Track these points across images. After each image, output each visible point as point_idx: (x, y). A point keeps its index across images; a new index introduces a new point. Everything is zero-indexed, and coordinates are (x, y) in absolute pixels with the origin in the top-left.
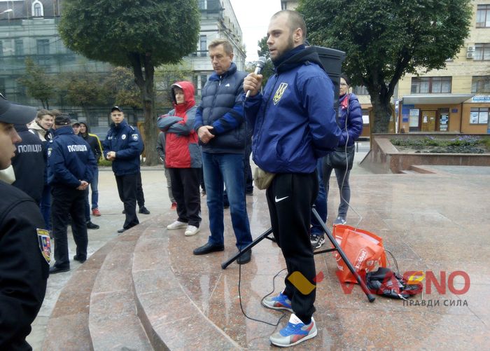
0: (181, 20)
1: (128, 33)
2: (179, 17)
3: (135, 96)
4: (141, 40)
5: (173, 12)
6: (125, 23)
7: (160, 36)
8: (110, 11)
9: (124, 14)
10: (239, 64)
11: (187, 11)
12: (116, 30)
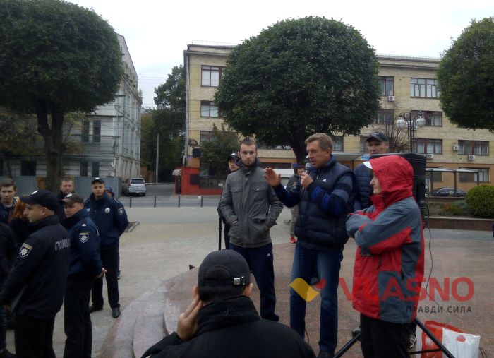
0: (105, 68)
1: (41, 78)
2: (102, 66)
4: (56, 87)
5: (96, 61)
6: (39, 69)
7: (79, 85)
8: (22, 53)
9: (39, 58)
10: (136, 110)
11: (111, 60)
12: (27, 74)
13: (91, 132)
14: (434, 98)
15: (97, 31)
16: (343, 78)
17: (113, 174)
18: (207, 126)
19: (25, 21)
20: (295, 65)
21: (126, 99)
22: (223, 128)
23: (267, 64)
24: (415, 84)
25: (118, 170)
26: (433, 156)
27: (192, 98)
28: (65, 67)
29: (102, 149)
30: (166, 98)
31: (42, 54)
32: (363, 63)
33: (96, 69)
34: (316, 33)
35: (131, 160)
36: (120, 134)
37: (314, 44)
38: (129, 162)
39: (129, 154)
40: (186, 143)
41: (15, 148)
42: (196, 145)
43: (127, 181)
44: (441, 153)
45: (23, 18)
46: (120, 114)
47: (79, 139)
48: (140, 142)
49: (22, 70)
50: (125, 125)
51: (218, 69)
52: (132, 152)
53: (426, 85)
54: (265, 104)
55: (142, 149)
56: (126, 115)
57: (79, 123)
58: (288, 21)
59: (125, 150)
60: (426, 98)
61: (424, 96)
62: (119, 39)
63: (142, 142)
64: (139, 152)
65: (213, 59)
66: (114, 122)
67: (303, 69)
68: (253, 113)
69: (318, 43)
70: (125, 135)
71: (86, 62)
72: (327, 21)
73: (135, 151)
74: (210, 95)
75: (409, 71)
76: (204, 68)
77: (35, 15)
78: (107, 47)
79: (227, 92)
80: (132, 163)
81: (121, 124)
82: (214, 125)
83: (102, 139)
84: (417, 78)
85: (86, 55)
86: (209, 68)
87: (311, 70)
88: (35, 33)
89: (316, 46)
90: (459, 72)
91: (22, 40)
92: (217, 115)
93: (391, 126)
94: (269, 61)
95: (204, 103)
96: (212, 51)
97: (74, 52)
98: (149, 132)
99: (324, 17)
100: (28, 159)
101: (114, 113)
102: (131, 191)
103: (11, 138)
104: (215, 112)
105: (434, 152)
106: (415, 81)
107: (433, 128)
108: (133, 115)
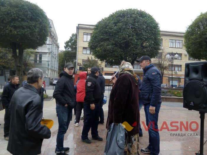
0: (41, 30)
1: (13, 33)
2: (40, 29)
3: (5, 61)
4: (20, 37)
5: (37, 26)
6: (12, 29)
7: (30, 36)
8: (4, 22)
9: (12, 24)
10: (56, 51)
11: (44, 26)
12: (7, 31)
13: (38, 59)
14: (179, 48)
15: (38, 13)
16: (145, 35)
17: (47, 76)
18: (85, 58)
19: (6, 8)
20: (124, 29)
21: (53, 46)
22: (92, 59)
23: (111, 29)
24: (171, 42)
25: (49, 75)
26: (177, 72)
27: (79, 46)
28: (23, 29)
29: (42, 66)
30: (69, 46)
31: (13, 22)
32: (154, 29)
33: (37, 30)
34: (134, 15)
35: (55, 71)
36: (50, 60)
37: (133, 20)
38: (53, 72)
39: (53, 69)
40: (77, 64)
41: (7, 65)
42: (81, 65)
43: (52, 79)
44: (181, 71)
45: (6, 6)
46: (50, 52)
47: (33, 62)
48: (58, 64)
49: (5, 29)
50: (52, 56)
51: (90, 34)
52: (55, 67)
53: (176, 42)
54: (110, 46)
55: (59, 67)
56: (52, 53)
57: (33, 55)
58: (121, 10)
59: (52, 67)
60: (175, 48)
61: (175, 47)
62: (50, 21)
63: (59, 64)
64: (58, 68)
65: (88, 30)
66: (47, 55)
67: (128, 31)
68: (105, 51)
69: (135, 20)
70: (52, 61)
71: (33, 26)
72: (138, 11)
73: (56, 67)
74: (86, 45)
75: (169, 37)
76: (84, 34)
77: (11, 5)
78: (42, 21)
79: (94, 42)
80: (55, 72)
81: (50, 56)
82: (88, 57)
83: (42, 62)
84: (172, 40)
85: (33, 23)
86: (86, 34)
87: (131, 31)
88: (11, 13)
89: (134, 21)
90: (194, 35)
91: (5, 16)
92: (89, 53)
93: (161, 59)
94: (113, 27)
95: (84, 48)
96: (88, 27)
97: (28, 22)
98: (62, 60)
99: (137, 9)
100: (13, 69)
101: (47, 51)
102: (54, 83)
103: (6, 61)
104: (88, 52)
105: (178, 70)
106: (171, 41)
107: (178, 60)
108: (55, 53)
